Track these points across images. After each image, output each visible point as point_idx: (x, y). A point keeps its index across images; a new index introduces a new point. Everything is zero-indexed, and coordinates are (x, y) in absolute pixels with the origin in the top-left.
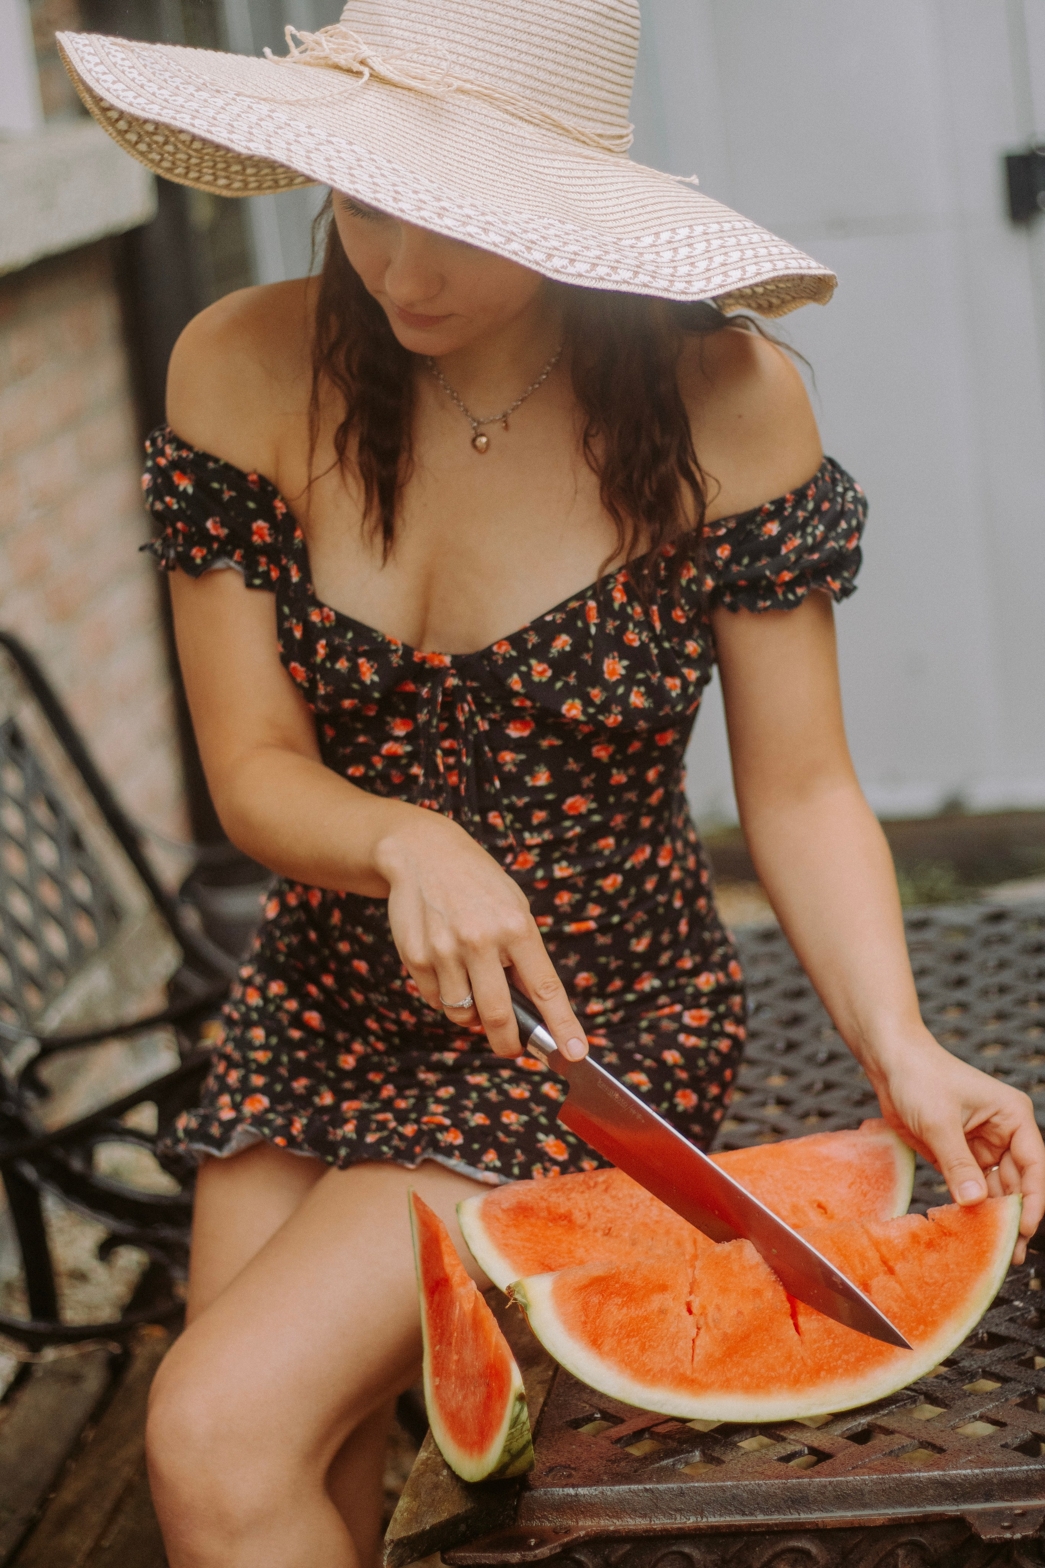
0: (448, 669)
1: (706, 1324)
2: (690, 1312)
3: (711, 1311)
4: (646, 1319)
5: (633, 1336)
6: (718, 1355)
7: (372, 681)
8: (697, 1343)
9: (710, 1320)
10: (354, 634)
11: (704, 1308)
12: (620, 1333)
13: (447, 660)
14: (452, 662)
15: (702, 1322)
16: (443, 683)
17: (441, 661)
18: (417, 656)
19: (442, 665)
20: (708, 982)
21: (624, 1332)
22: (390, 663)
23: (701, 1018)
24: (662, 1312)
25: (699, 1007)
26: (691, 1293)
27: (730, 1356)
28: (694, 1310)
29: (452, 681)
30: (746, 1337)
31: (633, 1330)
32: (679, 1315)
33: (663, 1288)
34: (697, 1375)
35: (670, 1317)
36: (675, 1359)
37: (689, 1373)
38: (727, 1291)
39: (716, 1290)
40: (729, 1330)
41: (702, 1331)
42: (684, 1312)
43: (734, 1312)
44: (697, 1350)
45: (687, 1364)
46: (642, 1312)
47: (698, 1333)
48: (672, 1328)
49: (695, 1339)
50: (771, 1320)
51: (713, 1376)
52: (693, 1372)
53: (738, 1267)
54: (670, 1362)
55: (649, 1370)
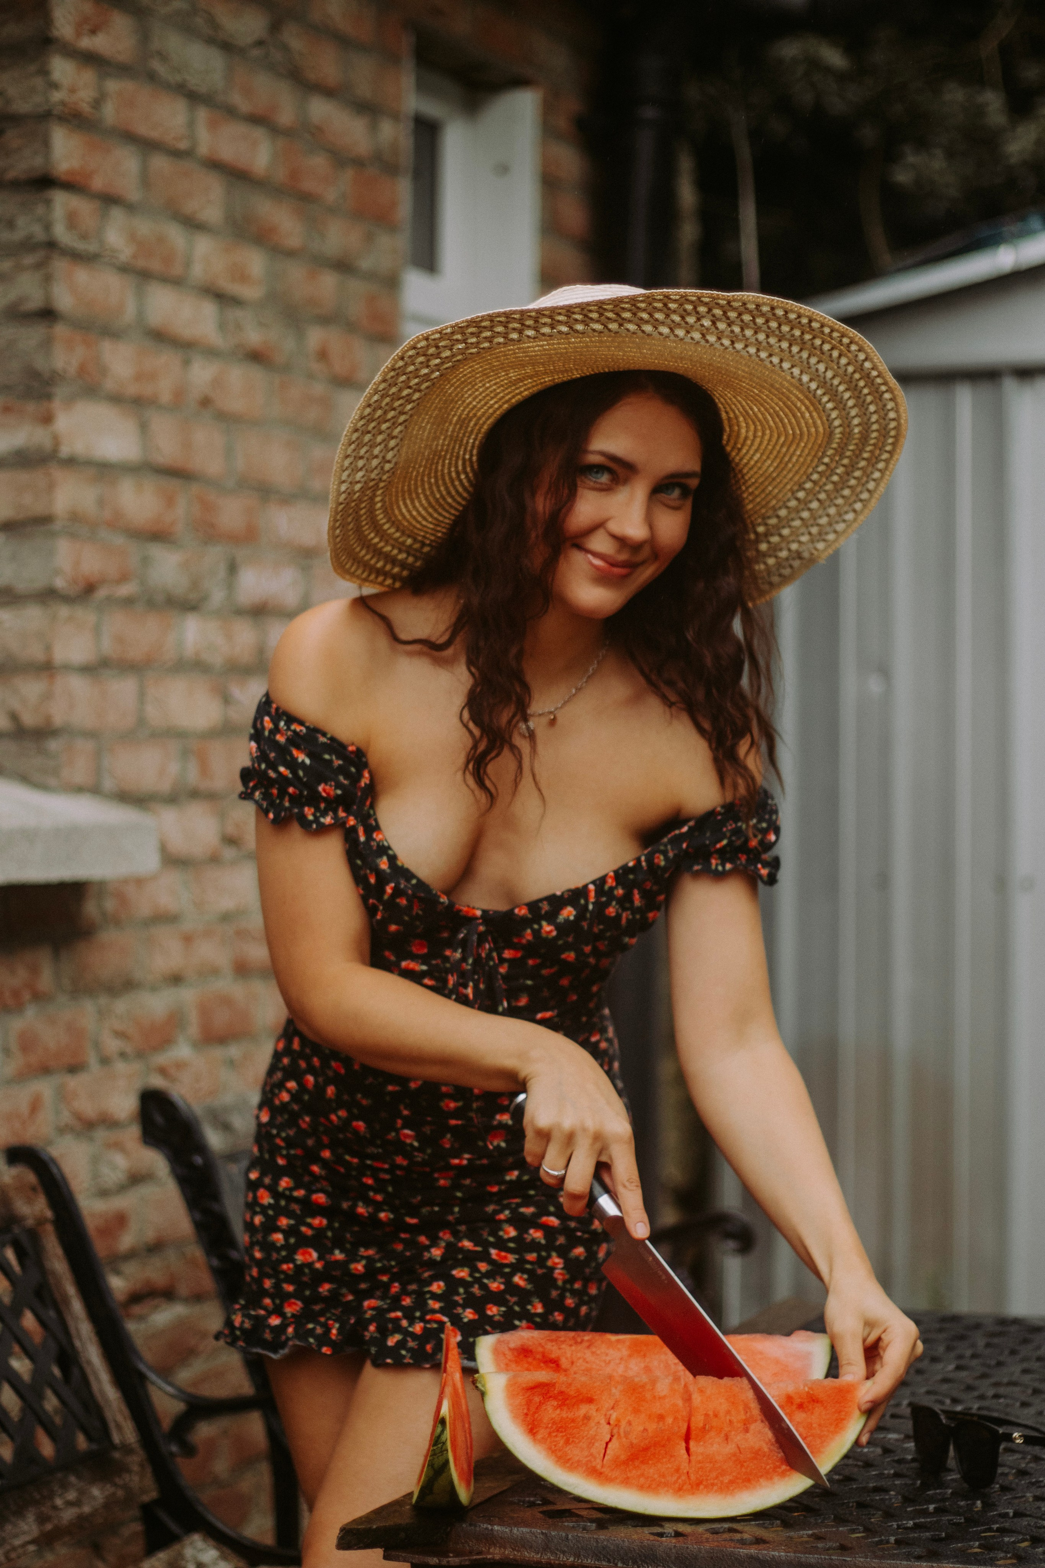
1: (619, 1433)
2: (609, 1422)
3: (623, 1424)
4: (573, 1421)
5: (562, 1432)
6: (623, 1457)
8: (610, 1445)
9: (622, 1431)
11: (618, 1421)
12: (552, 1427)
13: (478, 914)
14: (481, 915)
15: (615, 1431)
17: (474, 914)
21: (554, 1427)
24: (587, 1418)
26: (613, 1408)
27: (632, 1460)
28: (612, 1422)
31: (561, 1427)
32: (599, 1423)
33: (590, 1400)
34: (606, 1470)
35: (592, 1424)
36: (592, 1455)
37: (599, 1467)
38: (636, 1411)
39: (630, 1409)
40: (635, 1441)
41: (614, 1439)
42: (603, 1422)
43: (641, 1428)
44: (608, 1452)
45: (599, 1461)
46: (570, 1415)
47: (610, 1440)
48: (592, 1432)
49: (607, 1444)
50: (669, 1439)
51: (616, 1473)
52: (602, 1467)
53: (648, 1396)
54: (586, 1457)
55: (569, 1460)
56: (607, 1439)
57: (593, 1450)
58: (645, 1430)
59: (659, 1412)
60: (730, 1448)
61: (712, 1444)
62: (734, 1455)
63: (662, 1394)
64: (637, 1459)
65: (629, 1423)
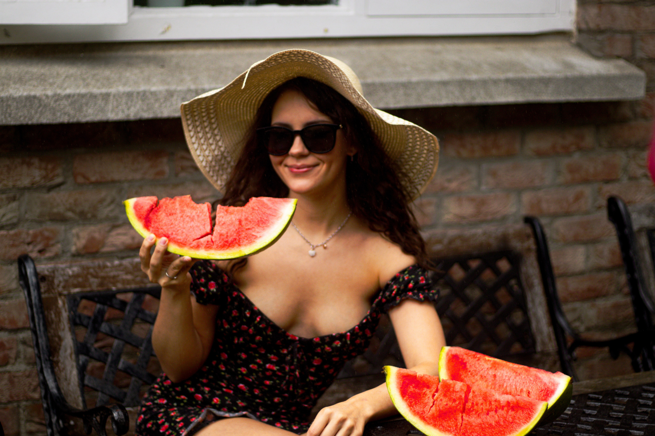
1: (436, 404)
3: (439, 400)
8: (432, 408)
9: (438, 402)
11: (437, 398)
15: (435, 402)
24: (425, 394)
27: (439, 417)
28: (434, 398)
30: (445, 413)
32: (429, 397)
33: (428, 387)
35: (426, 397)
36: (424, 411)
39: (443, 394)
40: (441, 409)
42: (431, 397)
43: (445, 403)
45: (426, 414)
46: (419, 391)
50: (455, 411)
53: (451, 390)
55: (415, 411)
56: (432, 404)
57: (425, 409)
59: (454, 398)
60: (479, 421)
61: (472, 417)
62: (481, 424)
63: (457, 390)
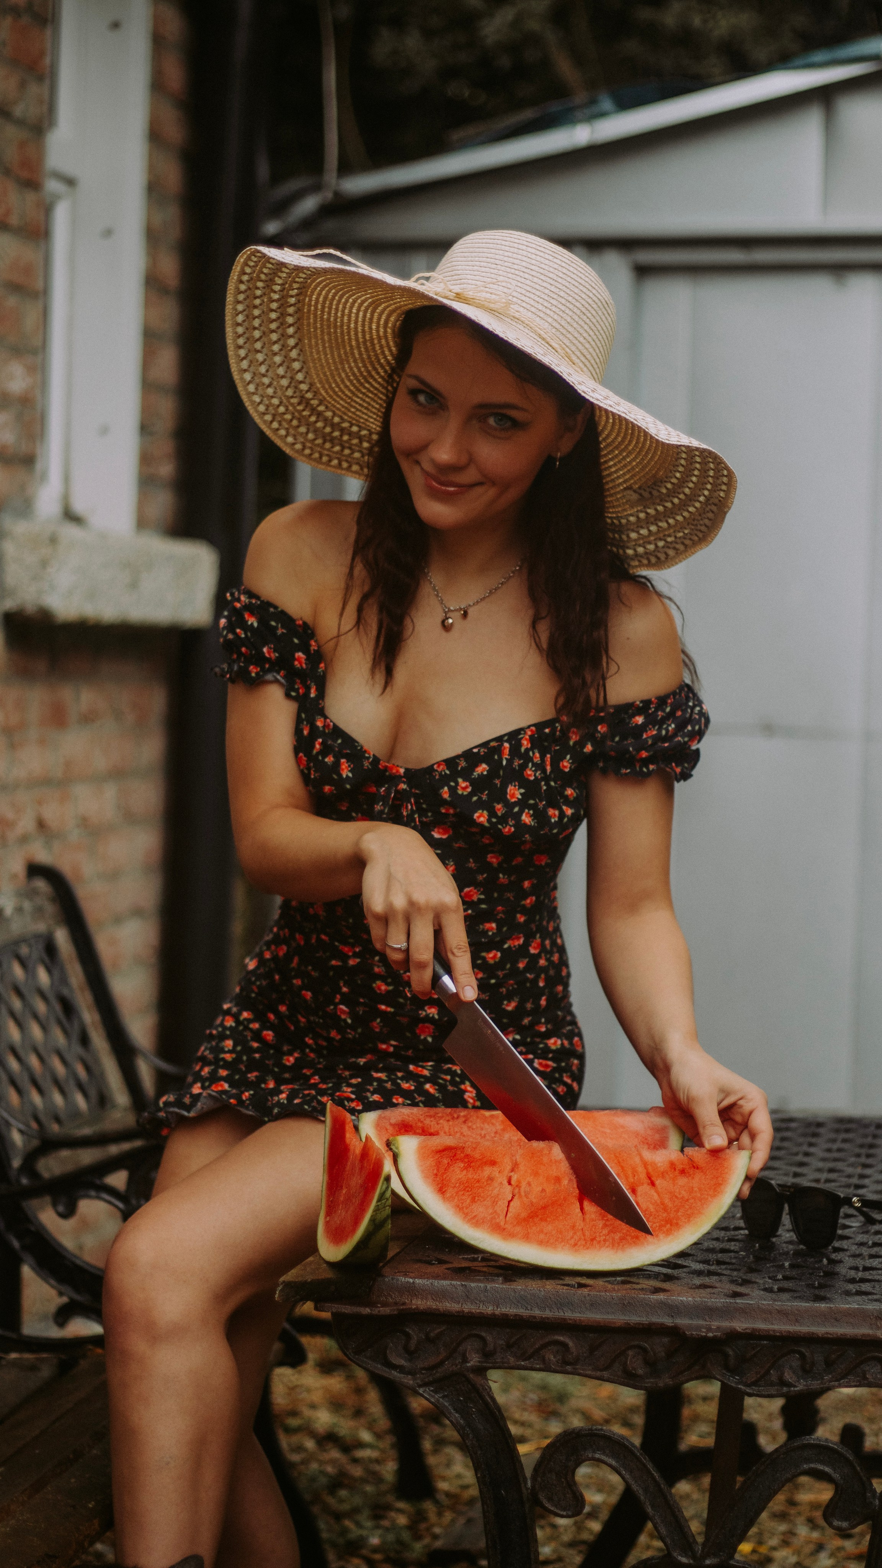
0: (401, 777)
1: (519, 1192)
2: (510, 1183)
3: (524, 1185)
4: (479, 1182)
5: (469, 1192)
6: (524, 1215)
7: (347, 776)
8: (512, 1204)
9: (522, 1190)
10: (343, 741)
11: (519, 1181)
12: (459, 1187)
13: (402, 771)
14: (404, 773)
15: (516, 1191)
16: (397, 785)
17: (398, 771)
18: (383, 764)
19: (398, 774)
20: (555, 1043)
21: (462, 1187)
22: (363, 765)
23: (547, 1066)
24: (490, 1179)
25: (547, 1059)
26: (512, 1170)
27: (532, 1217)
28: (513, 1182)
29: (403, 786)
30: (544, 1208)
31: (468, 1187)
33: (493, 1163)
34: (508, 1226)
35: (496, 1184)
36: (495, 1212)
37: (502, 1224)
38: (536, 1174)
39: (529, 1171)
40: (534, 1201)
41: (516, 1198)
42: (505, 1182)
43: (540, 1189)
44: (510, 1209)
45: (502, 1217)
46: (476, 1176)
47: (513, 1198)
48: (496, 1192)
49: (509, 1202)
50: (565, 1199)
51: (518, 1229)
52: (506, 1222)
53: (545, 1159)
54: (491, 1214)
55: (475, 1216)
56: (511, 1196)
57: (497, 1208)
58: (543, 1190)
59: (555, 1174)
64: (537, 1216)
65: (529, 1184)
